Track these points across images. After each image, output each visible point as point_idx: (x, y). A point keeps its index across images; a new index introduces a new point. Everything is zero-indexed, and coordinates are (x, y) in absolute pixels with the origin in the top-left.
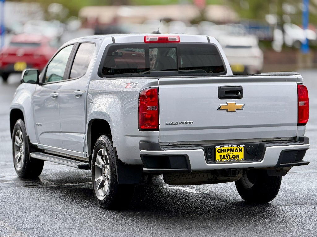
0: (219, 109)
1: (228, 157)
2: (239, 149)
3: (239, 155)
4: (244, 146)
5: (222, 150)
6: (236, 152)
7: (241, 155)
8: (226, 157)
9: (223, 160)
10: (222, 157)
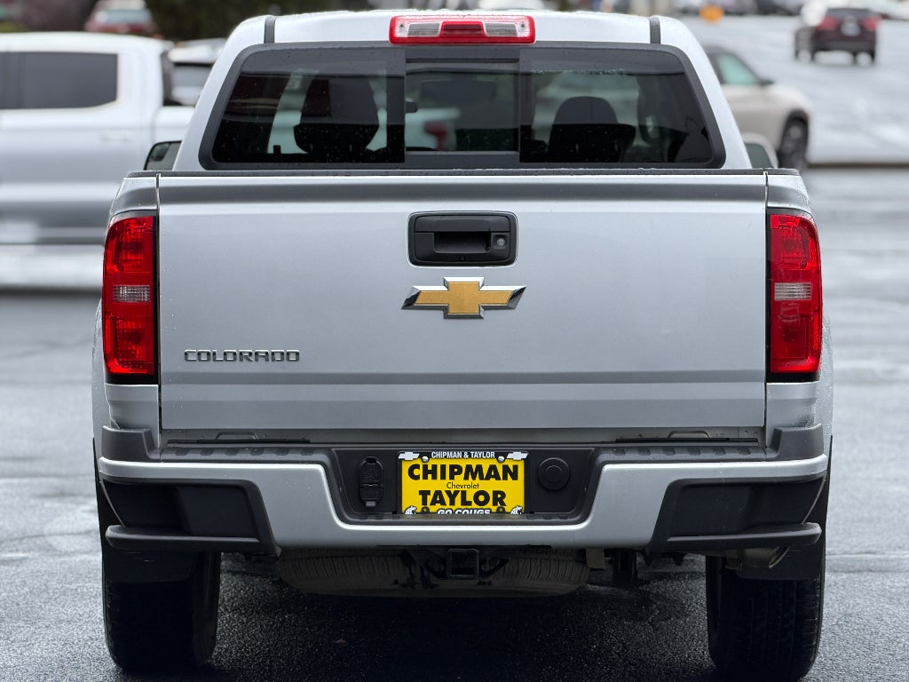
0: (410, 303)
1: (458, 499)
2: (506, 468)
3: (503, 495)
4: (525, 456)
5: (430, 468)
6: (493, 480)
7: (514, 493)
8: (447, 499)
9: (433, 509)
10: (430, 498)
